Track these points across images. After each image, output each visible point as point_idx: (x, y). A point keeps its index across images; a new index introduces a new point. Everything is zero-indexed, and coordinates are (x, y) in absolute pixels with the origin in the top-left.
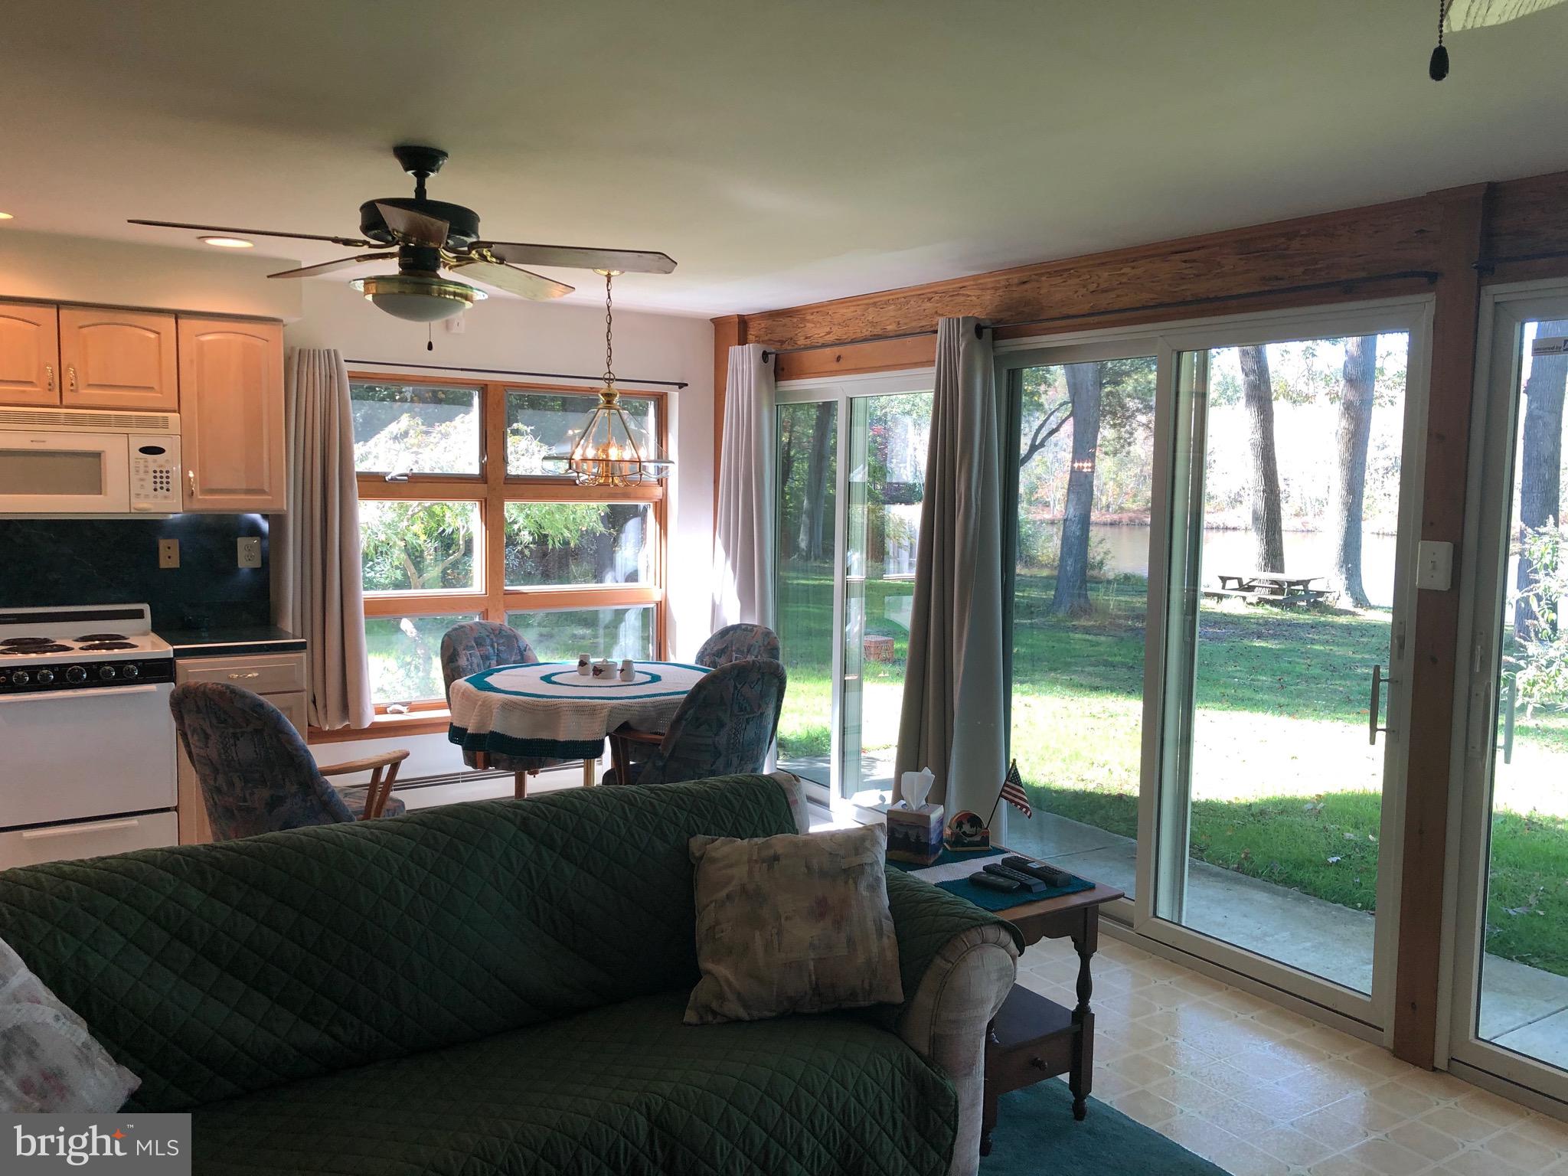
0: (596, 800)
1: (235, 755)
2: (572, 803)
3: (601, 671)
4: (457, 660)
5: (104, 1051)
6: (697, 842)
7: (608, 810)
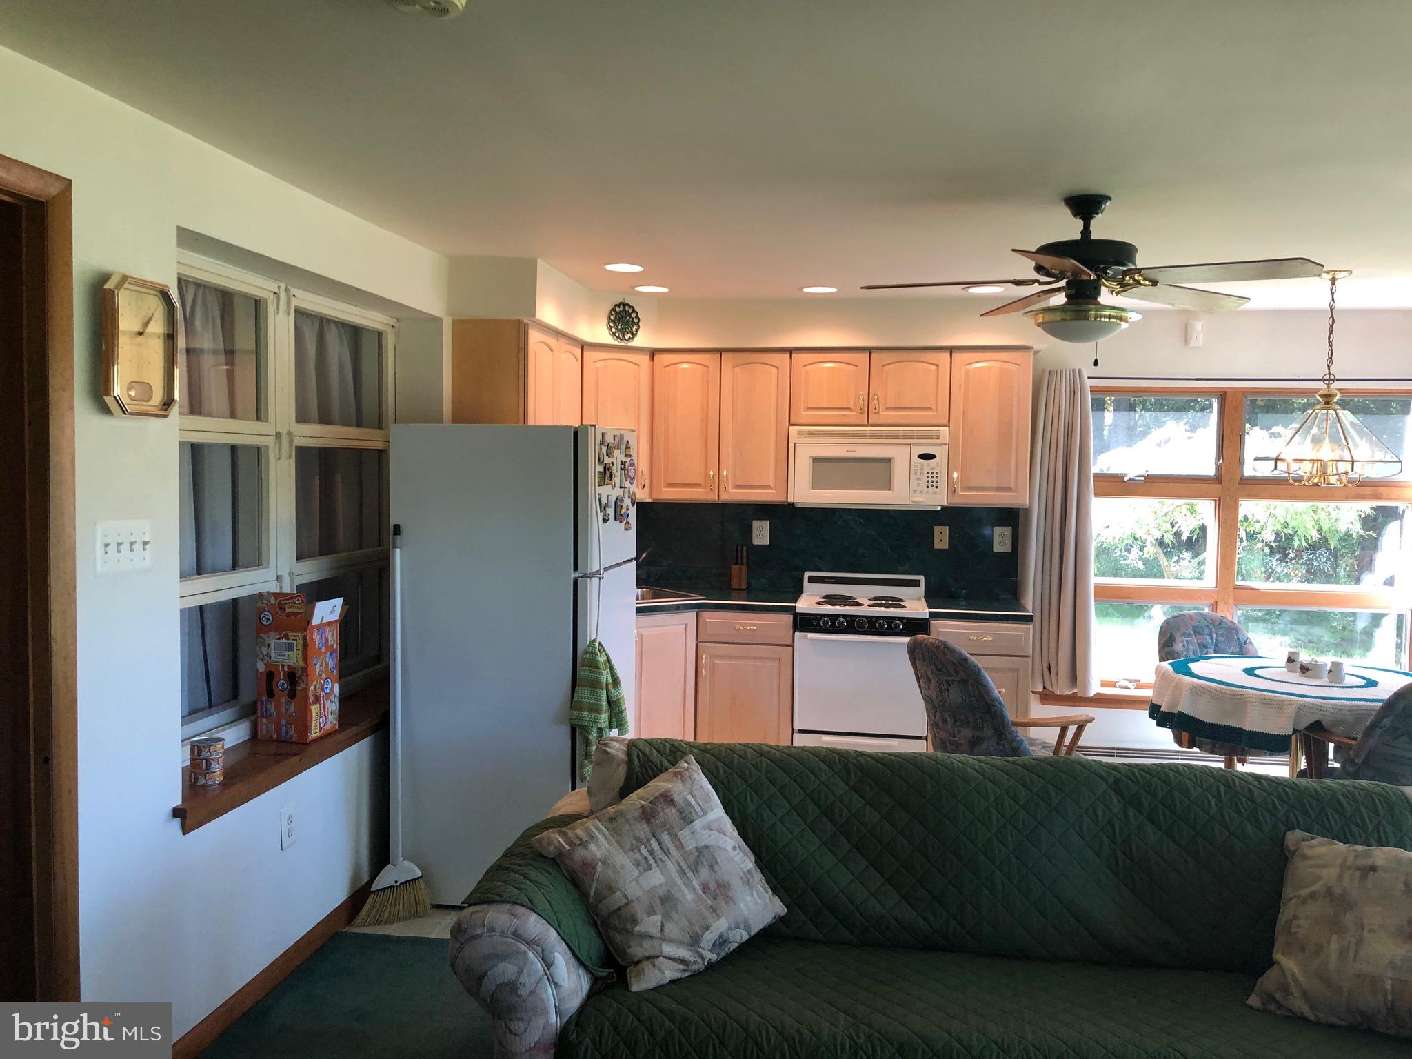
0: (1192, 776)
1: (947, 699)
2: (1167, 775)
3: (1307, 670)
4: (1173, 646)
5: (764, 881)
6: (1293, 837)
7: (1202, 788)
